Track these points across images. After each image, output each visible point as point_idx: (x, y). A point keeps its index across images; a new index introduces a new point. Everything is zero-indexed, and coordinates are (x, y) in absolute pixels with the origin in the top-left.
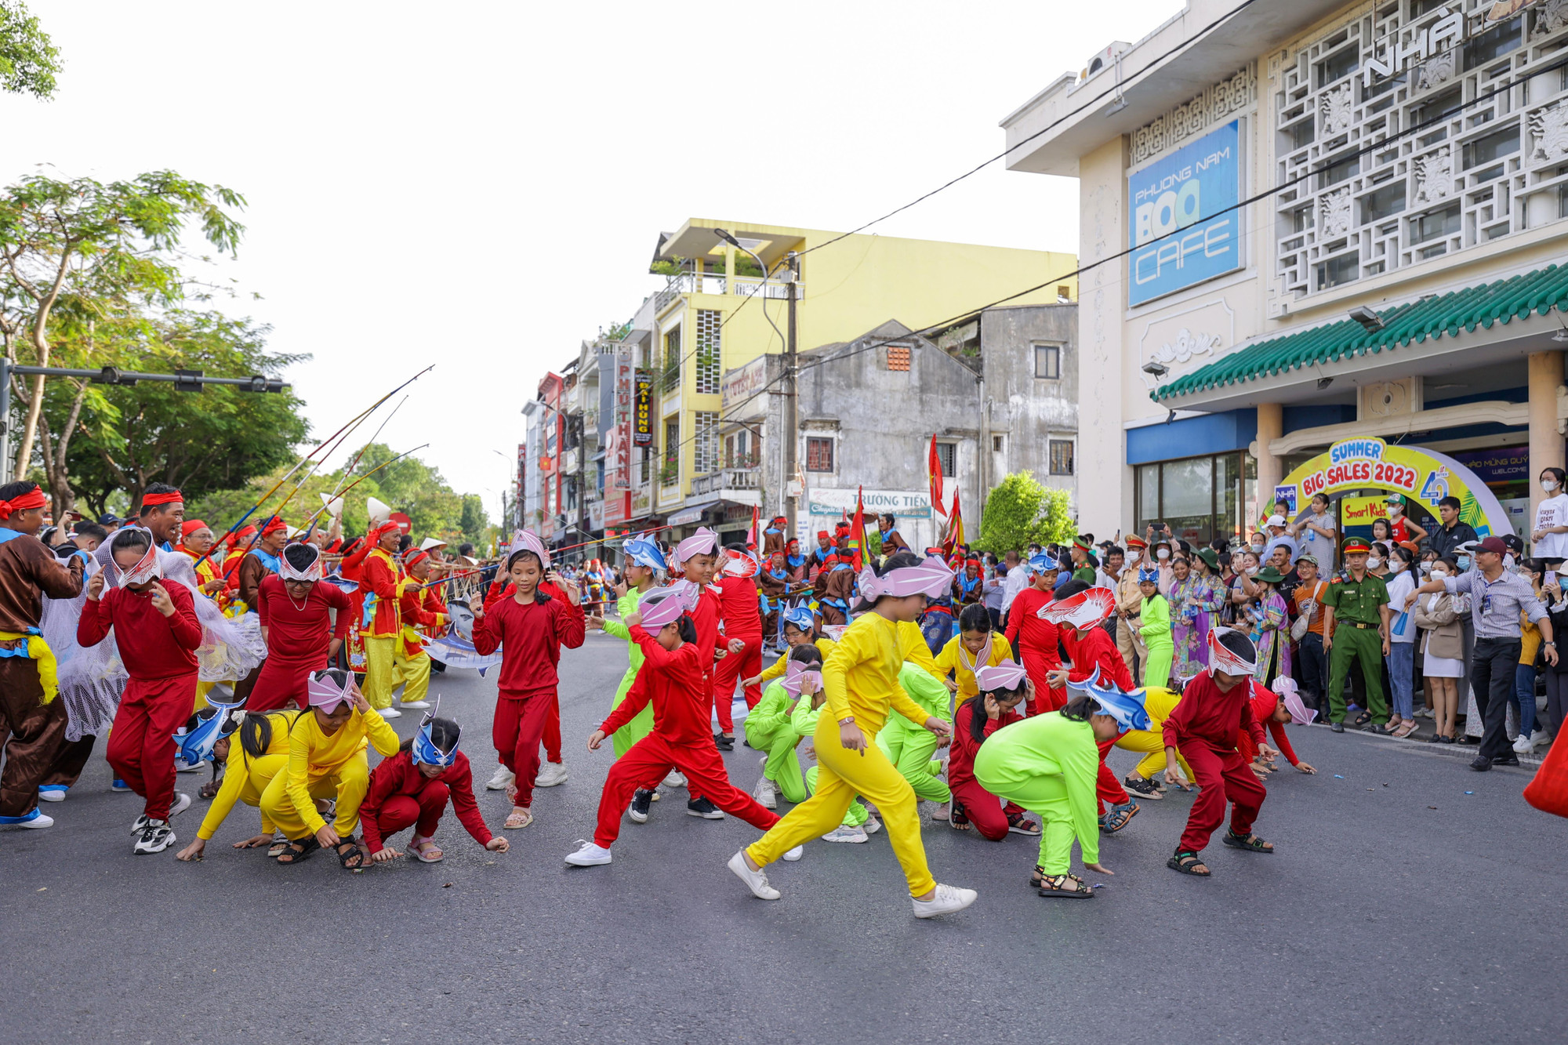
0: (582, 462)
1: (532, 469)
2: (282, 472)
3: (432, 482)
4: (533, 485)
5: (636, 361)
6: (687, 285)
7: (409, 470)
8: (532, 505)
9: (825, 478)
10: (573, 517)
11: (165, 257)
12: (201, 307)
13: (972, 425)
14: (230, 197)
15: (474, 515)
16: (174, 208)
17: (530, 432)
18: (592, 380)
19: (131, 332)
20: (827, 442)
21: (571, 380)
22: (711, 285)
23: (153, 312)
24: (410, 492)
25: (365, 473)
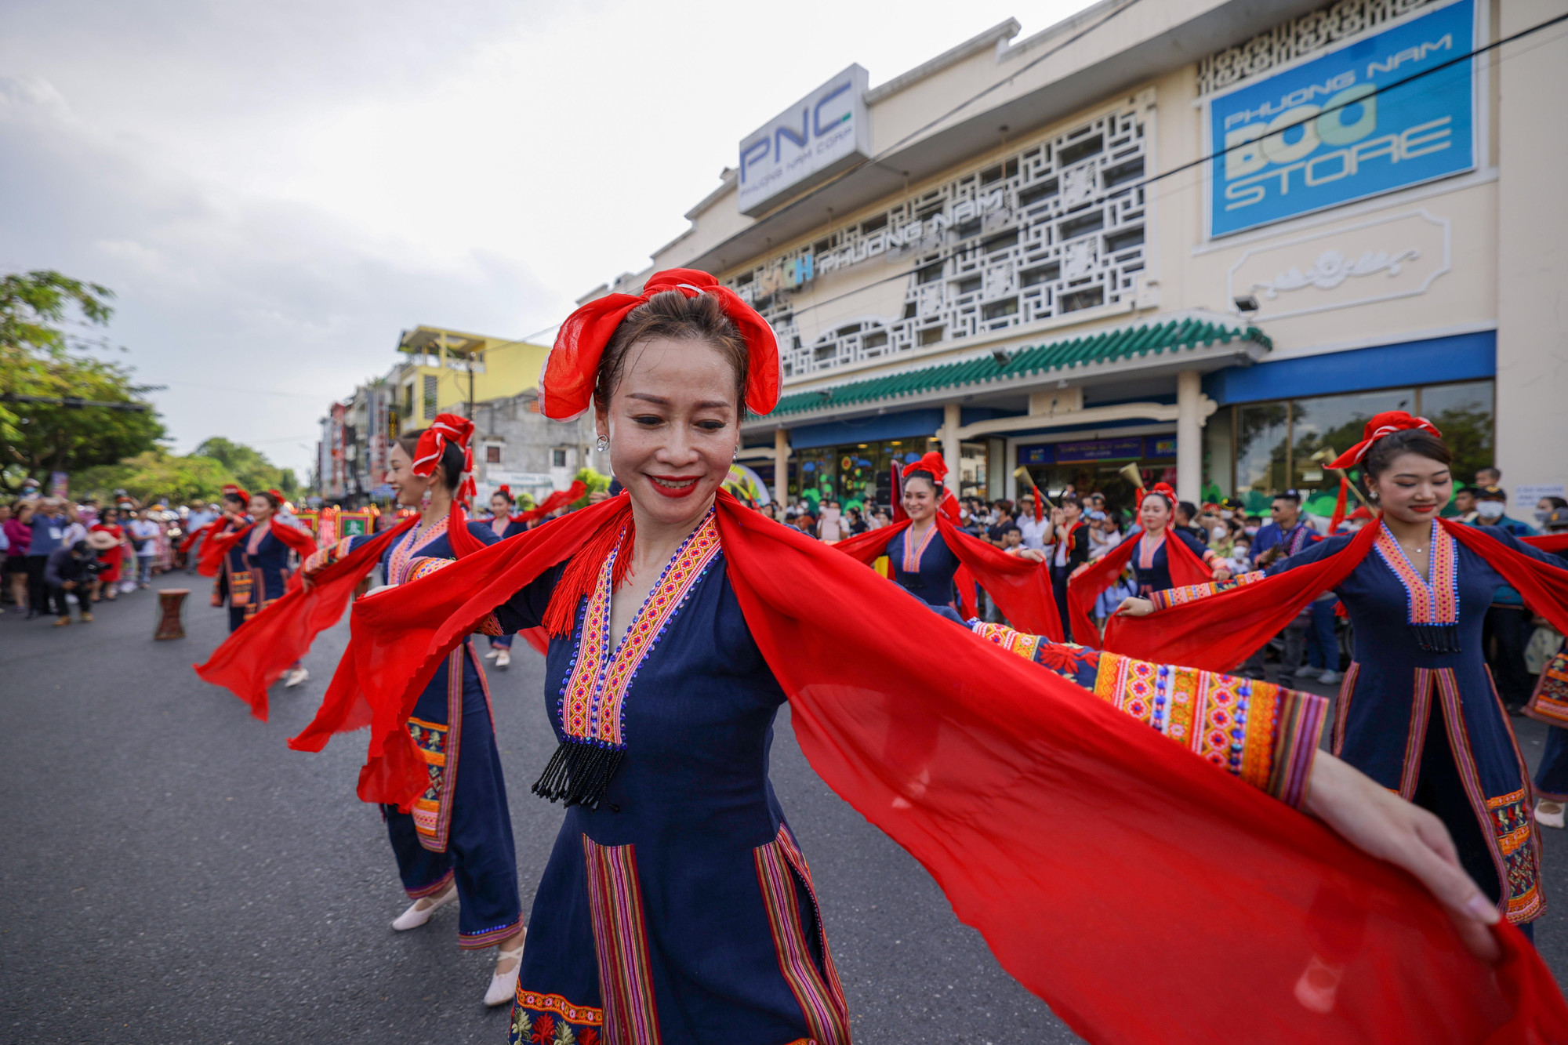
0: (357, 453)
1: (327, 456)
2: (146, 455)
3: (259, 459)
4: (327, 465)
5: (388, 399)
6: (418, 361)
7: (243, 453)
8: (327, 476)
9: (496, 466)
10: (352, 484)
11: (51, 324)
12: (80, 355)
13: (574, 441)
14: (101, 291)
15: (290, 480)
16: (57, 294)
17: (325, 435)
18: (362, 408)
19: (25, 369)
20: (497, 449)
21: (350, 407)
22: (432, 361)
23: (42, 355)
24: (245, 467)
25: (210, 455)
